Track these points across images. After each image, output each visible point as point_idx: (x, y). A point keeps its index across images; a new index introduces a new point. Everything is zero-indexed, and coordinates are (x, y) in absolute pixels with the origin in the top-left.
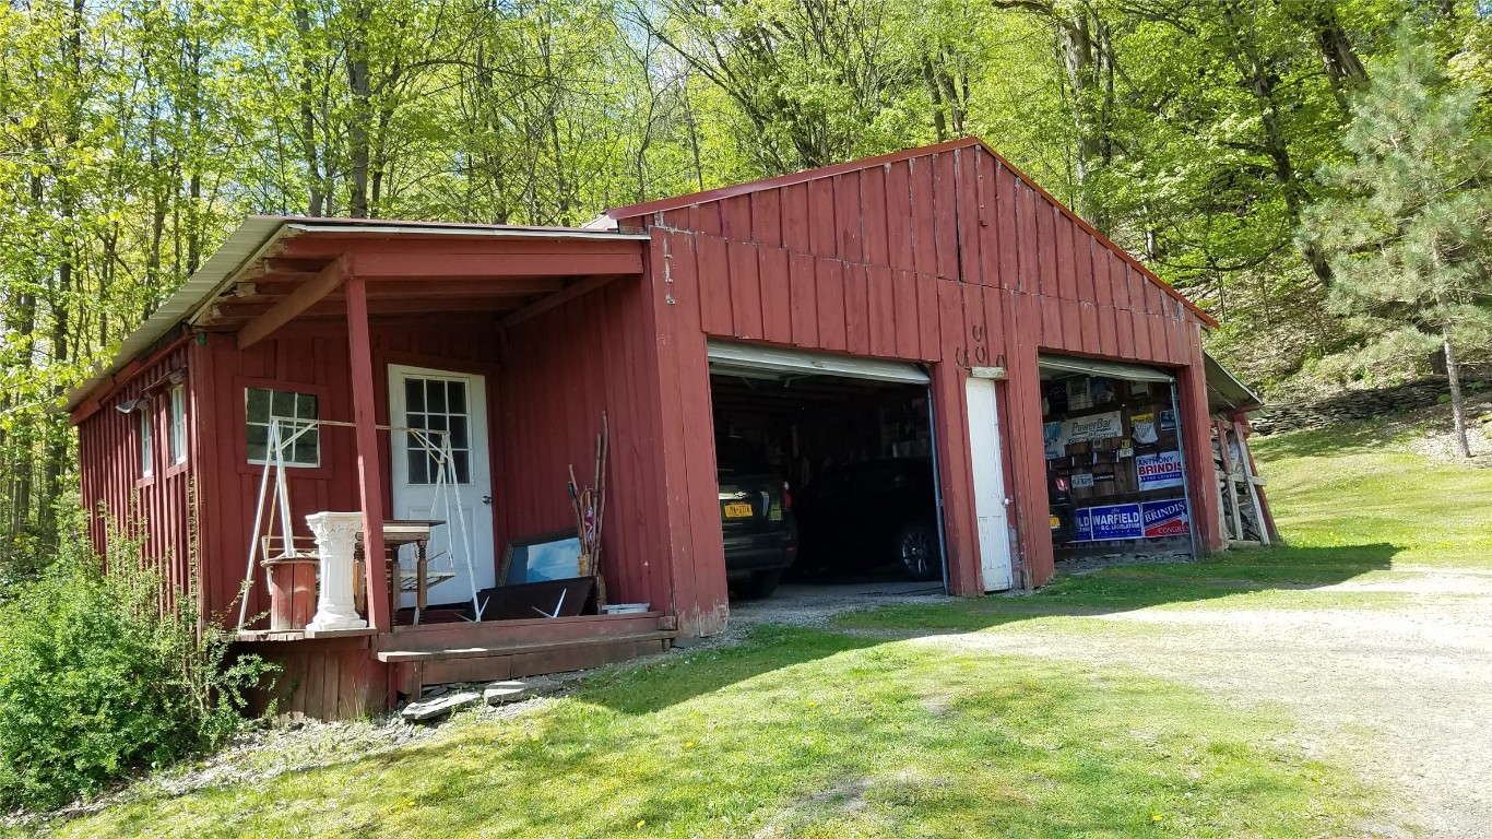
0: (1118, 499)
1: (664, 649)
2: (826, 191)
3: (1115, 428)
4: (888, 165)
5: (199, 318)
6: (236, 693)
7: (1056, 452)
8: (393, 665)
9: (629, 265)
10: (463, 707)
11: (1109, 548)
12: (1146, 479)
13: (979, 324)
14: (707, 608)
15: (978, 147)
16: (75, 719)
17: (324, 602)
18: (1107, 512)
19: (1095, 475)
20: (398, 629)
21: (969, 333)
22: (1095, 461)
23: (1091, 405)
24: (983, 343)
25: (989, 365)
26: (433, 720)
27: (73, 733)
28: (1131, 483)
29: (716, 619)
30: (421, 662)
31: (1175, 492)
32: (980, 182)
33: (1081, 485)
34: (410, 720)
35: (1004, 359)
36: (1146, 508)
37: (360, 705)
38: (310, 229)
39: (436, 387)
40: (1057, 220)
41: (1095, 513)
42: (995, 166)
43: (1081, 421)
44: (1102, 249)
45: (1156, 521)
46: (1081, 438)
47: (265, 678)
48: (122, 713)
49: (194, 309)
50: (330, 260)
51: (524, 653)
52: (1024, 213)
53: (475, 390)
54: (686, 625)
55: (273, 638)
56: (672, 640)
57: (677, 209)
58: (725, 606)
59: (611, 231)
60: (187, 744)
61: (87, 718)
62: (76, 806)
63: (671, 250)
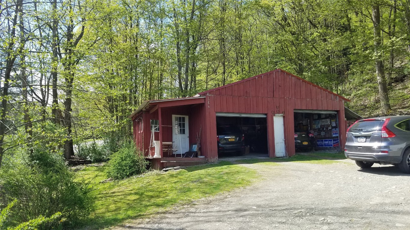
0: (328, 138)
1: (205, 163)
2: (242, 84)
3: (329, 123)
4: (257, 78)
5: (144, 110)
6: (146, 166)
7: (318, 127)
8: (163, 163)
9: (203, 102)
10: (170, 170)
11: (327, 149)
12: (334, 134)
13: (278, 105)
14: (214, 157)
15: (280, 71)
16: (125, 168)
17: (155, 154)
18: (327, 141)
19: (325, 133)
20: (164, 158)
21: (275, 107)
22: (325, 129)
23: (325, 117)
24: (279, 109)
25: (280, 113)
26: (166, 171)
27: (124, 170)
28: (331, 135)
29: (216, 159)
30: (166, 163)
31: (337, 137)
32: (280, 78)
33: (323, 134)
34: (164, 171)
35: (284, 112)
36: (334, 140)
37: (159, 168)
38: (152, 102)
39: (180, 118)
40: (301, 83)
41: (325, 141)
42: (284, 74)
43: (323, 120)
44: (314, 87)
45: (335, 143)
46: (323, 124)
47: (150, 163)
48: (131, 167)
49: (143, 108)
50: (156, 105)
51: (181, 163)
52: (291, 82)
53: (187, 118)
54: (210, 160)
55: (150, 158)
56: (207, 162)
57: (211, 91)
58: (217, 157)
59: (199, 97)
60: (138, 172)
61: (126, 168)
62: (124, 179)
63: (209, 99)
